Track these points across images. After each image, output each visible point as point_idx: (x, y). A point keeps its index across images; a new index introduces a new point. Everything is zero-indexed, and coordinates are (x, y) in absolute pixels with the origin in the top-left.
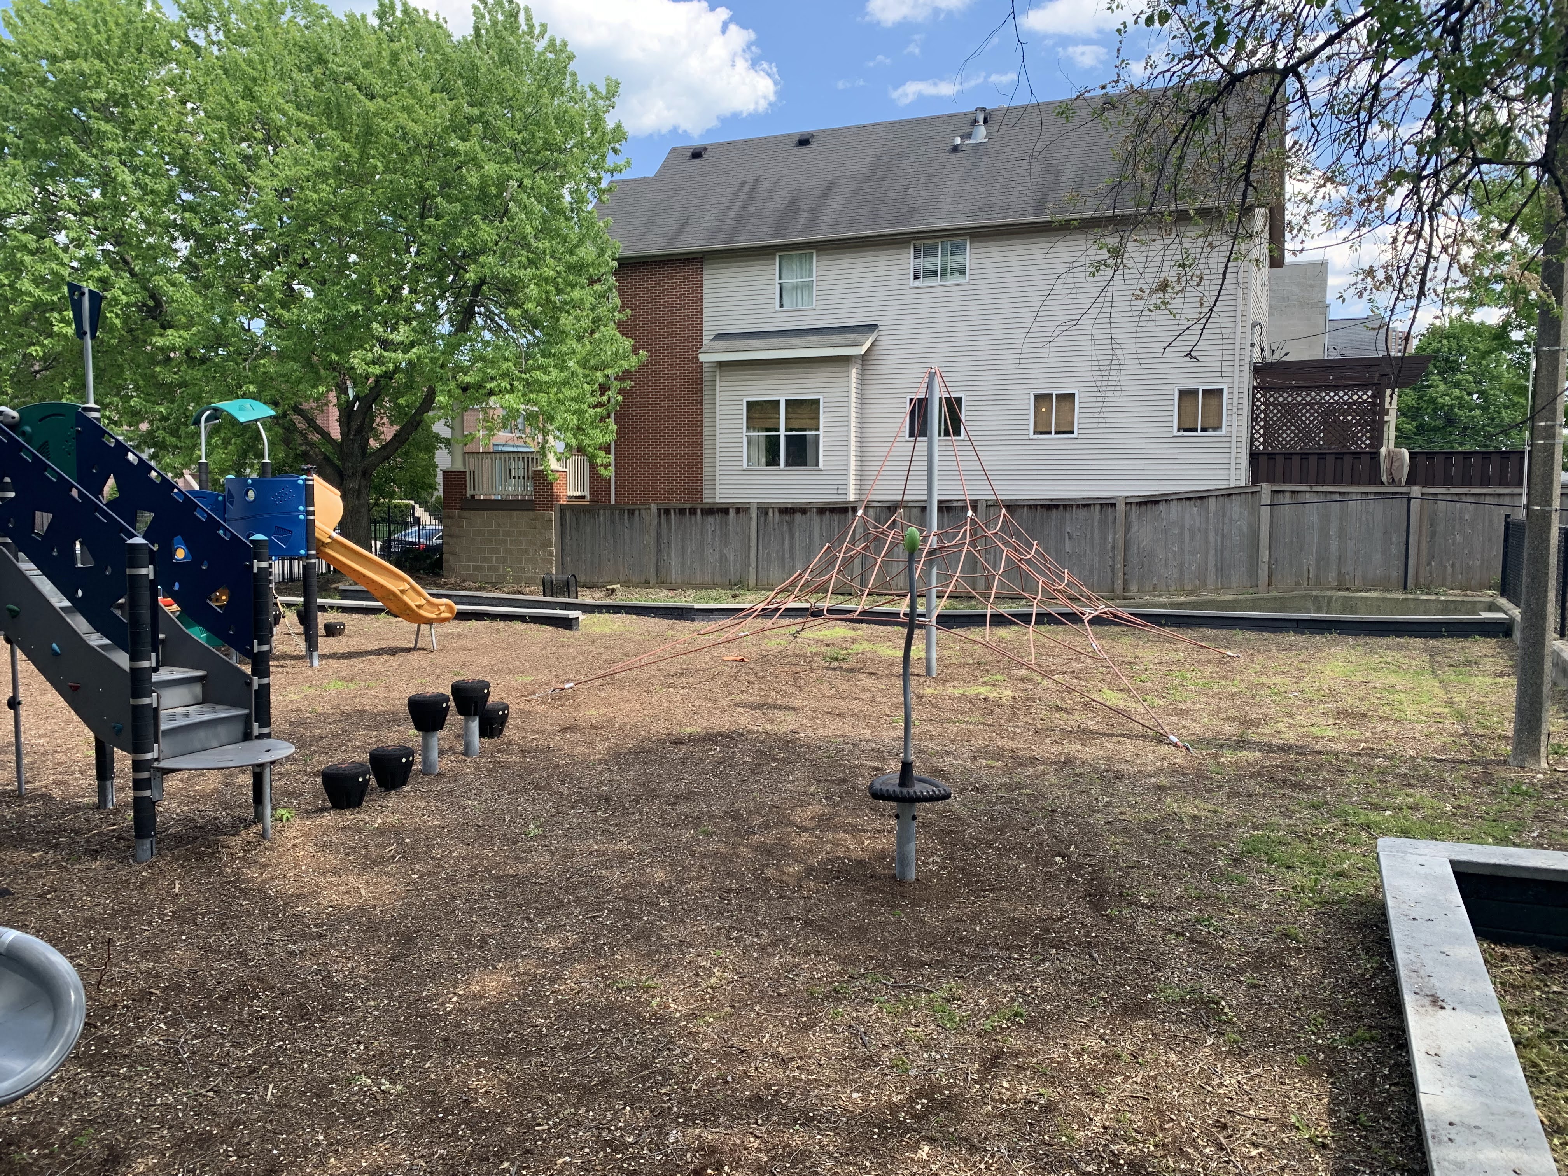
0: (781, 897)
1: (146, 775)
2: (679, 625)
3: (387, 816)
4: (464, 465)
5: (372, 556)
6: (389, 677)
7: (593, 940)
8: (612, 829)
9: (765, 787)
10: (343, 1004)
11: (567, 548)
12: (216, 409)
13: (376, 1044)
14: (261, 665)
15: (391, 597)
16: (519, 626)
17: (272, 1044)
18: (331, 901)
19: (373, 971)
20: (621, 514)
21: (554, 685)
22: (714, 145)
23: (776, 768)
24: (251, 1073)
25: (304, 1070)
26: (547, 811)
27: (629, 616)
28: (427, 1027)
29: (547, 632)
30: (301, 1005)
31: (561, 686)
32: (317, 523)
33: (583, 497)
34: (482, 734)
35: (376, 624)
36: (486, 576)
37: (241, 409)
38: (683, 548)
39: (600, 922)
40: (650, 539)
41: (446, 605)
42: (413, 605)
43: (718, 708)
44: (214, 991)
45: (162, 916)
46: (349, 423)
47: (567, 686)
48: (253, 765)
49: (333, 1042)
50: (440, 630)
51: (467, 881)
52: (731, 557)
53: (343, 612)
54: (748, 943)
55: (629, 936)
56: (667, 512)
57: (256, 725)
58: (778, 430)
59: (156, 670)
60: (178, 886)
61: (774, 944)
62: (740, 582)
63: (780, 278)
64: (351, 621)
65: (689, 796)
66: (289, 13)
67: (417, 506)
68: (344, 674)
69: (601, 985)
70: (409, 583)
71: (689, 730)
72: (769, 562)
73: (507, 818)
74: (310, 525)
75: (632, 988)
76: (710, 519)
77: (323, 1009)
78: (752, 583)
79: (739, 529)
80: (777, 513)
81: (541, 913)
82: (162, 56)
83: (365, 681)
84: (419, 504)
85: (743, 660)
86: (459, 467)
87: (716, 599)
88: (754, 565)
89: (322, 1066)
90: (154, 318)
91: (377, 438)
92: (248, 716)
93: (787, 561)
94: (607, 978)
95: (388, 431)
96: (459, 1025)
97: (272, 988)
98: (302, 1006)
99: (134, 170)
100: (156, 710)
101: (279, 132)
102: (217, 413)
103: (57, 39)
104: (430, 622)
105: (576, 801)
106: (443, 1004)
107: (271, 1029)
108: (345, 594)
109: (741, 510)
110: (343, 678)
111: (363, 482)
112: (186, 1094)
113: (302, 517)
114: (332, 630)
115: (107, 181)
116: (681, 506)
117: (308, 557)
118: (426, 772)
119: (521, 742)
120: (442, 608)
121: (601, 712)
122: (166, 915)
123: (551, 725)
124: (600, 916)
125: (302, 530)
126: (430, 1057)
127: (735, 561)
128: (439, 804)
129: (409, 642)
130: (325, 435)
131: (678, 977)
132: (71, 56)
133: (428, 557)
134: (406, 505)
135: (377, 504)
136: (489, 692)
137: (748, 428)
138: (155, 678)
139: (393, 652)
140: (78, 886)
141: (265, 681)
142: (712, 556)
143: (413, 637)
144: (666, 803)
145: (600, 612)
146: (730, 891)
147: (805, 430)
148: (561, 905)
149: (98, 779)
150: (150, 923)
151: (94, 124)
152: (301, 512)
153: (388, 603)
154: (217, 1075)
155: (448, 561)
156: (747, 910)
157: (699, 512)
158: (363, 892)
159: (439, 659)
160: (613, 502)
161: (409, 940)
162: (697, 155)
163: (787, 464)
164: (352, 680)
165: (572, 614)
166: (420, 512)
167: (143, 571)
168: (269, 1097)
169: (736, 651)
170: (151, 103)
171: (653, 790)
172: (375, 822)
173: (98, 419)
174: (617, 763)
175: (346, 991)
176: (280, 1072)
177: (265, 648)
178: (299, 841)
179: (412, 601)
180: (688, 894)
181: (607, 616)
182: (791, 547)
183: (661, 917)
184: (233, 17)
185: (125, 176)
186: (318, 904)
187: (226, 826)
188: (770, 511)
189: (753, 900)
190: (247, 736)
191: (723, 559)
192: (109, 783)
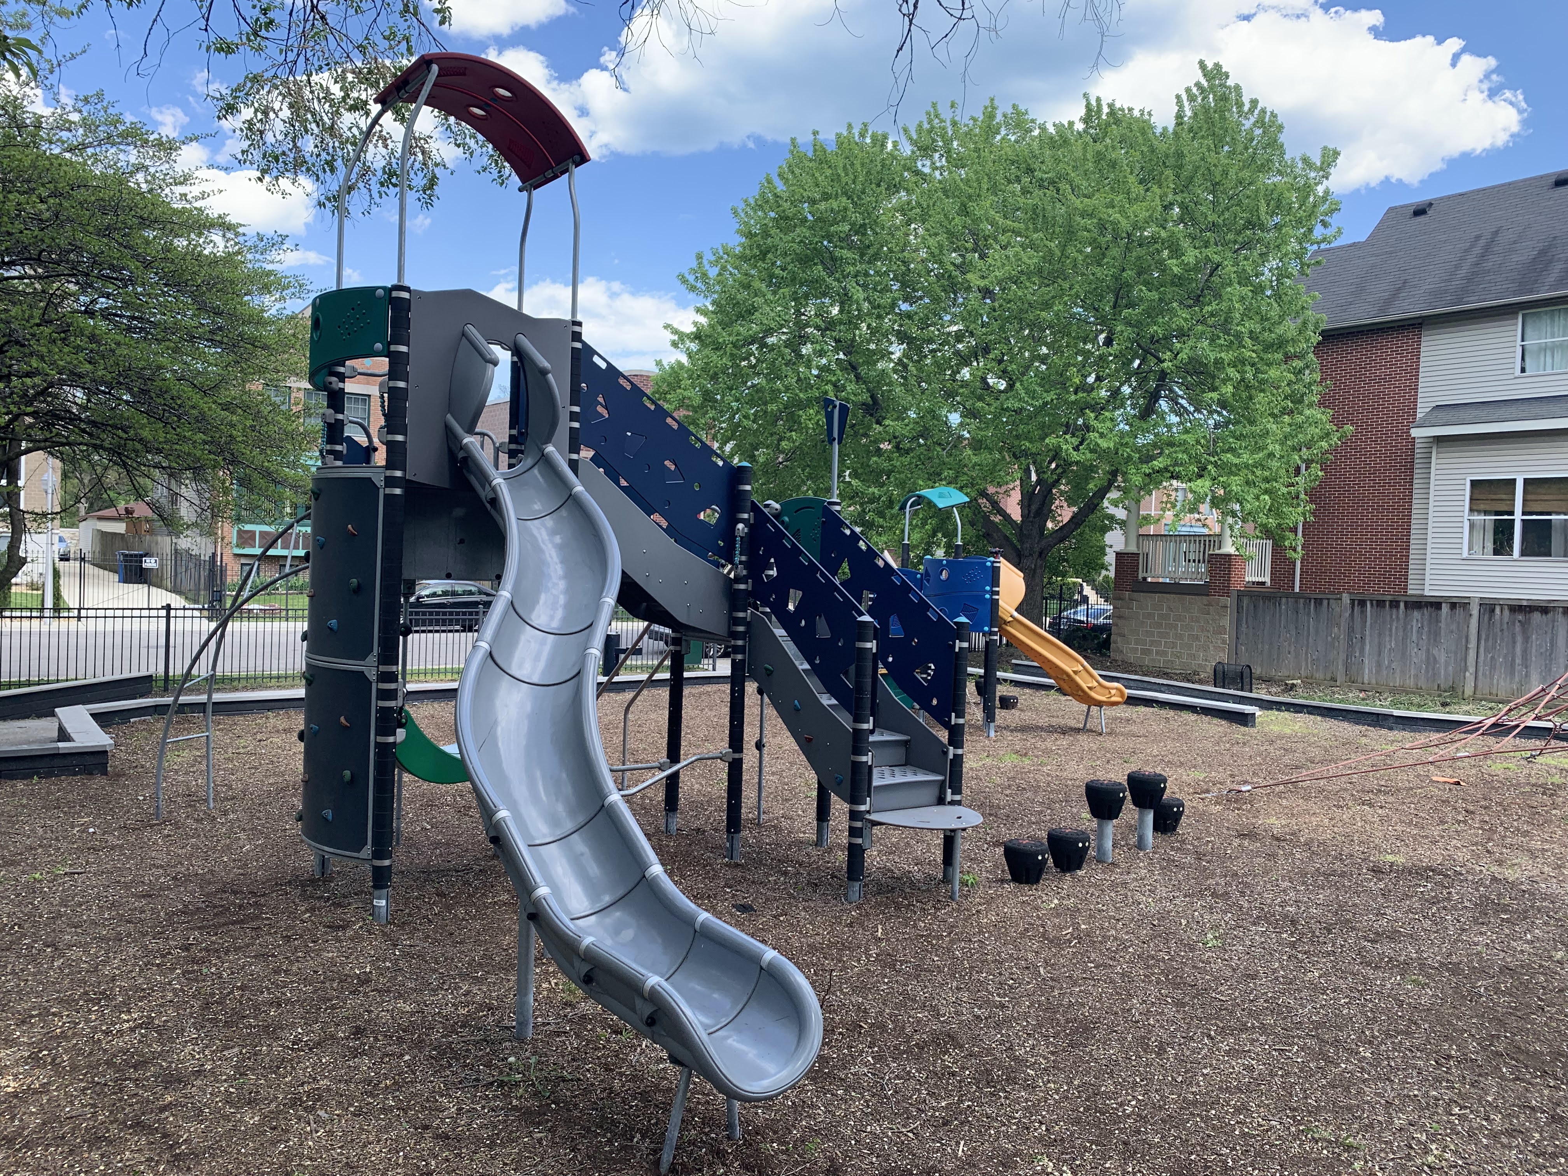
0: (1518, 1079)
1: (859, 824)
2: (1373, 732)
3: (1063, 898)
4: (1138, 547)
5: (1042, 632)
6: (1060, 756)
7: (1282, 1076)
8: (1300, 956)
9: (1493, 941)
10: (1026, 1080)
11: (1243, 637)
12: (919, 497)
13: (1057, 1128)
14: (956, 736)
15: (1065, 677)
16: (1191, 717)
17: (962, 1102)
18: (1012, 974)
19: (1052, 1053)
20: (1307, 604)
21: (1229, 785)
22: (1441, 199)
23: (1507, 921)
24: (944, 1124)
25: (990, 1135)
26: (1227, 923)
27: (1312, 717)
28: (1106, 1125)
29: (1219, 726)
30: (987, 1070)
31: (1237, 787)
32: (1000, 602)
33: (1263, 583)
34: (1156, 828)
35: (1045, 701)
36: (1154, 660)
37: (941, 496)
38: (1380, 644)
39: (1289, 1058)
40: (1339, 632)
41: (1117, 689)
42: (1084, 686)
43: (1427, 837)
44: (911, 1037)
45: (869, 957)
46: (1029, 506)
47: (1244, 789)
48: (944, 830)
49: (1017, 1115)
50: (1107, 712)
51: (1143, 981)
52: (1442, 658)
53: (1015, 686)
54: (1475, 1125)
55: (1324, 1082)
56: (1362, 603)
57: (949, 791)
58: (1512, 513)
59: (872, 732)
60: (880, 931)
61: (1511, 1133)
62: (1453, 688)
63: (1523, 340)
64: (1024, 696)
65: (1393, 936)
66: (1003, 132)
67: (1085, 584)
68: (1018, 747)
69: (1293, 1129)
70: (1082, 665)
71: (1390, 858)
72: (1493, 667)
73: (1184, 922)
74: (995, 604)
75: (1330, 1142)
76: (1416, 614)
77: (1007, 1080)
78: (1469, 691)
79: (1454, 627)
80: (1506, 612)
81: (1222, 1031)
82: (894, 188)
83: (1037, 757)
84: (1087, 582)
85: (1458, 783)
86: (1133, 549)
87: (1419, 706)
88: (1472, 669)
89: (1007, 1136)
90: (871, 415)
91: (1054, 519)
92: (944, 781)
93: (1518, 668)
94: (1300, 1123)
95: (1066, 513)
96: (1139, 1132)
97: (961, 1047)
98: (988, 1072)
99: (865, 287)
100: (870, 767)
101: (986, 240)
102: (920, 499)
103: (817, 185)
104: (1100, 704)
105: (1258, 917)
106: (1121, 1104)
107: (961, 1087)
108: (1017, 669)
109: (1458, 605)
110: (1017, 752)
111: (1039, 562)
112: (891, 1129)
113: (987, 596)
114: (1007, 703)
115: (845, 299)
116: (1380, 598)
117: (991, 633)
118: (1100, 860)
119: (1196, 843)
120: (1113, 692)
121: (1284, 822)
122: (871, 956)
123: (1228, 829)
124: (1290, 1051)
125: (987, 608)
126: (1111, 1158)
127: (1447, 664)
128: (1113, 895)
129: (1078, 722)
130: (1007, 517)
131: (1386, 1143)
132: (826, 197)
133: (1097, 637)
134: (1074, 583)
135: (1049, 583)
136: (1165, 787)
137: (1471, 510)
138: (872, 739)
139: (1065, 731)
140: (803, 913)
141: (960, 752)
142: (1417, 656)
143: (1082, 718)
144: (1365, 938)
145: (1279, 710)
146: (1449, 1057)
147: (1549, 514)
148: (1244, 1029)
149: (818, 820)
150: (859, 961)
151: (838, 253)
152: (987, 592)
153: (1062, 683)
154: (915, 1118)
155: (1115, 642)
156: (1472, 1085)
157: (1402, 605)
158: (1042, 970)
159: (1109, 743)
160: (1297, 590)
161: (1086, 1029)
162: (1420, 212)
163: (1523, 553)
164: (1026, 755)
165: (1248, 709)
166: (1088, 590)
167: (868, 645)
168: (960, 1153)
169: (1449, 771)
170: (883, 229)
171: (1348, 921)
172: (1051, 901)
173: (838, 512)
174: (1304, 883)
175: (1028, 1067)
176: (970, 1131)
177: (961, 721)
178: (983, 908)
179: (1084, 682)
180: (1394, 1049)
181: (1286, 715)
182: (1525, 651)
183: (1362, 1068)
184: (955, 144)
185: (859, 294)
186: (1000, 974)
187: (919, 881)
188: (1498, 610)
189: (1480, 1075)
190: (941, 801)
191: (1431, 661)
192: (825, 824)
